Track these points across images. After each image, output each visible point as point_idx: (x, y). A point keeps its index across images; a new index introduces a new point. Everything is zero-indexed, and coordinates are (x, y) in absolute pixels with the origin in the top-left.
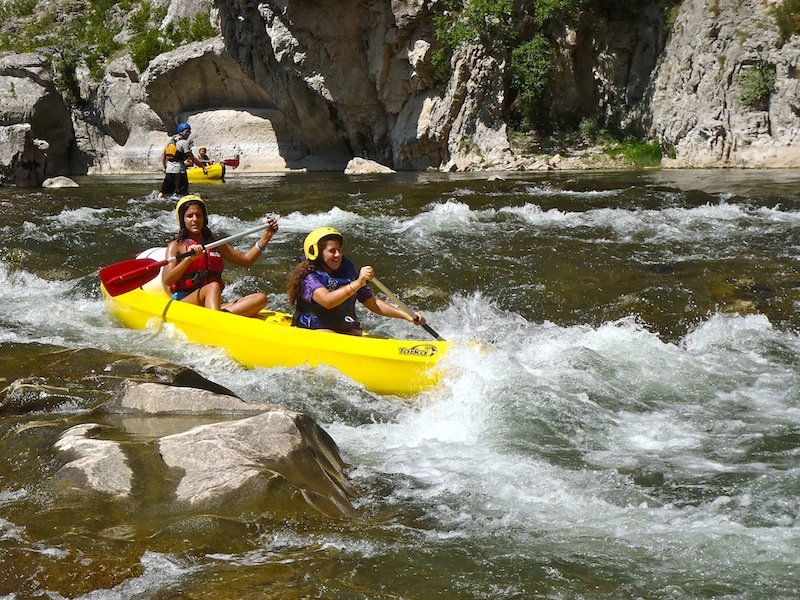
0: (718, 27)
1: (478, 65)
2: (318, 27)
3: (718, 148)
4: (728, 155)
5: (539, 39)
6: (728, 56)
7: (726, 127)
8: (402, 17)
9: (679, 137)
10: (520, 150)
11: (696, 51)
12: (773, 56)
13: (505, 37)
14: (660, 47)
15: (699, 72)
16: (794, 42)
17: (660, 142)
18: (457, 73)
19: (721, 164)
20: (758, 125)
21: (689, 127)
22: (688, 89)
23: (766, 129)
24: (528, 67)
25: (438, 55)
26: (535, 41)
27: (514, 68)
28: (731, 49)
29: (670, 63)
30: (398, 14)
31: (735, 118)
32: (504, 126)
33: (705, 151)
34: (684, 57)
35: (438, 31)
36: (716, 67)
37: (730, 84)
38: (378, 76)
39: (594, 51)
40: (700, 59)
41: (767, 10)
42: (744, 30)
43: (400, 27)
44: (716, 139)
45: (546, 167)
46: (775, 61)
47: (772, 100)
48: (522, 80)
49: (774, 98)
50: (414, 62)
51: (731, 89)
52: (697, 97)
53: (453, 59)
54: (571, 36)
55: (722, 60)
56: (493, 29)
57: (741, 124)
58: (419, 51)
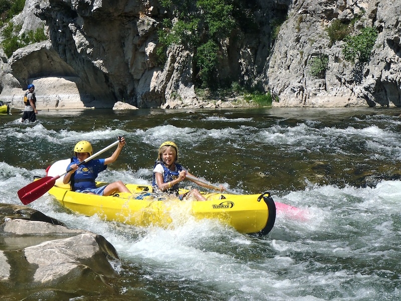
0: (300, 36)
1: (180, 55)
2: (99, 36)
3: (300, 97)
4: (305, 101)
5: (210, 42)
6: (305, 51)
7: (304, 87)
8: (142, 31)
9: (281, 92)
10: (201, 98)
11: (289, 49)
12: (327, 51)
13: (194, 41)
14: (271, 46)
15: (291, 59)
16: (337, 45)
17: (271, 94)
18: (169, 59)
19: (302, 105)
20: (320, 86)
21: (286, 87)
22: (285, 68)
23: (324, 88)
24: (205, 56)
25: (160, 50)
26: (208, 43)
27: (198, 57)
28: (306, 48)
29: (276, 54)
30: (140, 29)
31: (309, 82)
32: (193, 86)
33: (294, 98)
34: (283, 52)
35: (160, 38)
36: (299, 56)
37: (306, 65)
38: (130, 60)
39: (238, 49)
40: (291, 52)
41: (324, 28)
42: (312, 38)
43: (141, 36)
44: (299, 93)
45: (214, 106)
46: (328, 54)
47: (327, 73)
48: (202, 62)
49: (328, 72)
50: (148, 54)
51: (306, 67)
52: (290, 72)
53: (167, 52)
54: (227, 41)
55: (302, 53)
56: (188, 37)
57: (311, 85)
58: (150, 48)
